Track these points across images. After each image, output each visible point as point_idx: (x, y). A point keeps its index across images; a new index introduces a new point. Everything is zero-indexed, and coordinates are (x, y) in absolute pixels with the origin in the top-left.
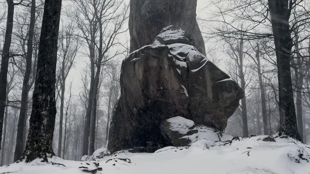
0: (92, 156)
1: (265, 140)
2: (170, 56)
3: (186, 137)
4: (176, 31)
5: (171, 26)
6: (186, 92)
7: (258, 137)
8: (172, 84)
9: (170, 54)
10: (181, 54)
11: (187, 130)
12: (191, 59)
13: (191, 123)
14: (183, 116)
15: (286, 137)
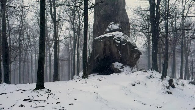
0: (79, 76)
1: (144, 72)
2: (114, 39)
3: (120, 70)
4: (116, 25)
5: (114, 22)
6: (120, 53)
7: (141, 71)
8: (115, 50)
9: (114, 38)
10: (118, 38)
11: (120, 67)
12: (122, 40)
13: (121, 65)
14: (118, 62)
15: (153, 70)
